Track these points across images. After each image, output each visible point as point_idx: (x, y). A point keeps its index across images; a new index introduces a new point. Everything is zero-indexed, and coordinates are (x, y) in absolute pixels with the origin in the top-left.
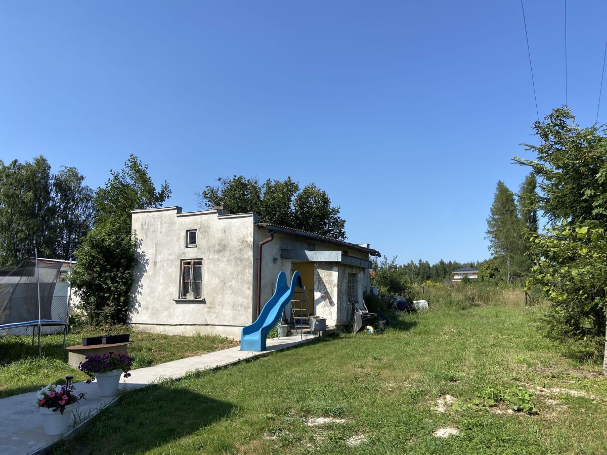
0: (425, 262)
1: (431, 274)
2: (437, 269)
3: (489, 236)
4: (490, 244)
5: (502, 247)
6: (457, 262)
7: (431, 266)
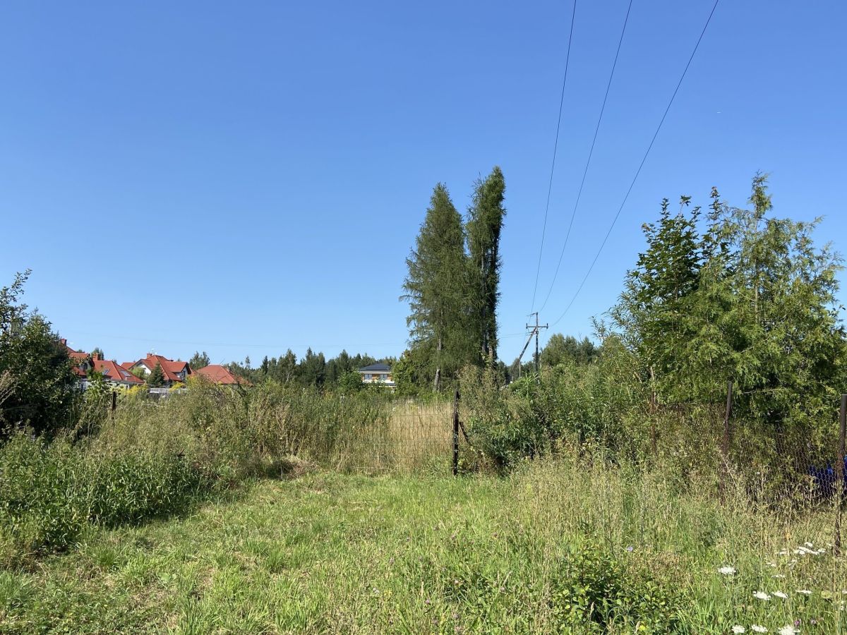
0: (317, 355)
1: (324, 375)
2: (335, 367)
3: (409, 293)
4: (410, 313)
5: (433, 318)
6: (370, 356)
7: (327, 361)
